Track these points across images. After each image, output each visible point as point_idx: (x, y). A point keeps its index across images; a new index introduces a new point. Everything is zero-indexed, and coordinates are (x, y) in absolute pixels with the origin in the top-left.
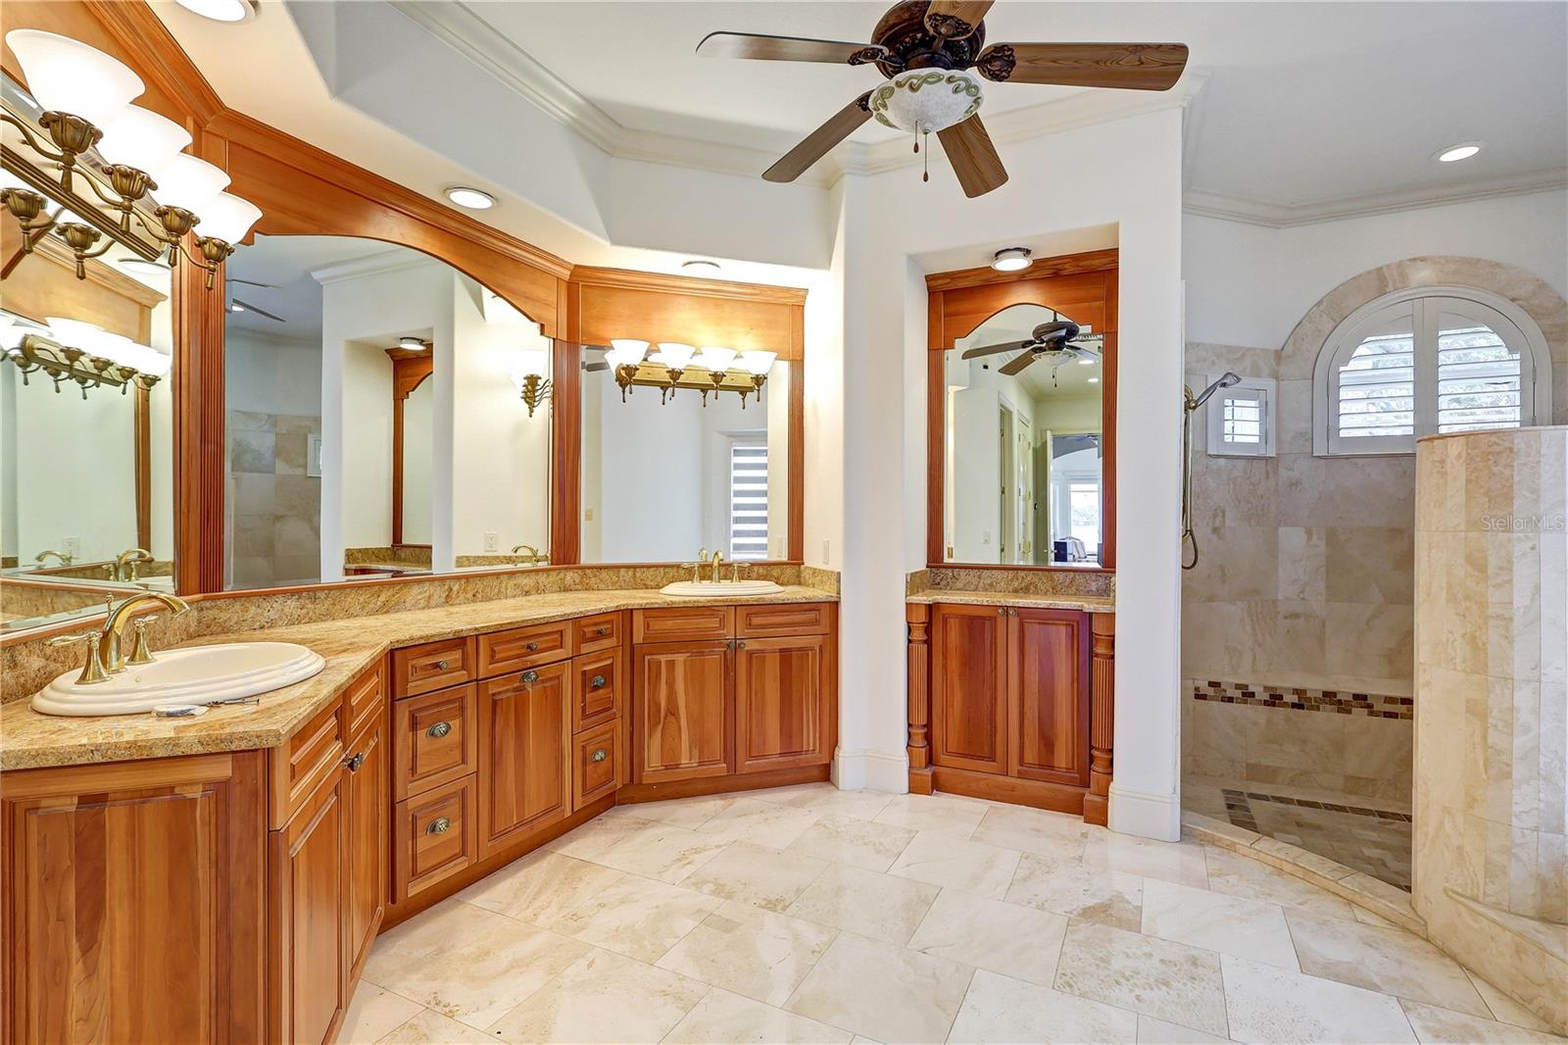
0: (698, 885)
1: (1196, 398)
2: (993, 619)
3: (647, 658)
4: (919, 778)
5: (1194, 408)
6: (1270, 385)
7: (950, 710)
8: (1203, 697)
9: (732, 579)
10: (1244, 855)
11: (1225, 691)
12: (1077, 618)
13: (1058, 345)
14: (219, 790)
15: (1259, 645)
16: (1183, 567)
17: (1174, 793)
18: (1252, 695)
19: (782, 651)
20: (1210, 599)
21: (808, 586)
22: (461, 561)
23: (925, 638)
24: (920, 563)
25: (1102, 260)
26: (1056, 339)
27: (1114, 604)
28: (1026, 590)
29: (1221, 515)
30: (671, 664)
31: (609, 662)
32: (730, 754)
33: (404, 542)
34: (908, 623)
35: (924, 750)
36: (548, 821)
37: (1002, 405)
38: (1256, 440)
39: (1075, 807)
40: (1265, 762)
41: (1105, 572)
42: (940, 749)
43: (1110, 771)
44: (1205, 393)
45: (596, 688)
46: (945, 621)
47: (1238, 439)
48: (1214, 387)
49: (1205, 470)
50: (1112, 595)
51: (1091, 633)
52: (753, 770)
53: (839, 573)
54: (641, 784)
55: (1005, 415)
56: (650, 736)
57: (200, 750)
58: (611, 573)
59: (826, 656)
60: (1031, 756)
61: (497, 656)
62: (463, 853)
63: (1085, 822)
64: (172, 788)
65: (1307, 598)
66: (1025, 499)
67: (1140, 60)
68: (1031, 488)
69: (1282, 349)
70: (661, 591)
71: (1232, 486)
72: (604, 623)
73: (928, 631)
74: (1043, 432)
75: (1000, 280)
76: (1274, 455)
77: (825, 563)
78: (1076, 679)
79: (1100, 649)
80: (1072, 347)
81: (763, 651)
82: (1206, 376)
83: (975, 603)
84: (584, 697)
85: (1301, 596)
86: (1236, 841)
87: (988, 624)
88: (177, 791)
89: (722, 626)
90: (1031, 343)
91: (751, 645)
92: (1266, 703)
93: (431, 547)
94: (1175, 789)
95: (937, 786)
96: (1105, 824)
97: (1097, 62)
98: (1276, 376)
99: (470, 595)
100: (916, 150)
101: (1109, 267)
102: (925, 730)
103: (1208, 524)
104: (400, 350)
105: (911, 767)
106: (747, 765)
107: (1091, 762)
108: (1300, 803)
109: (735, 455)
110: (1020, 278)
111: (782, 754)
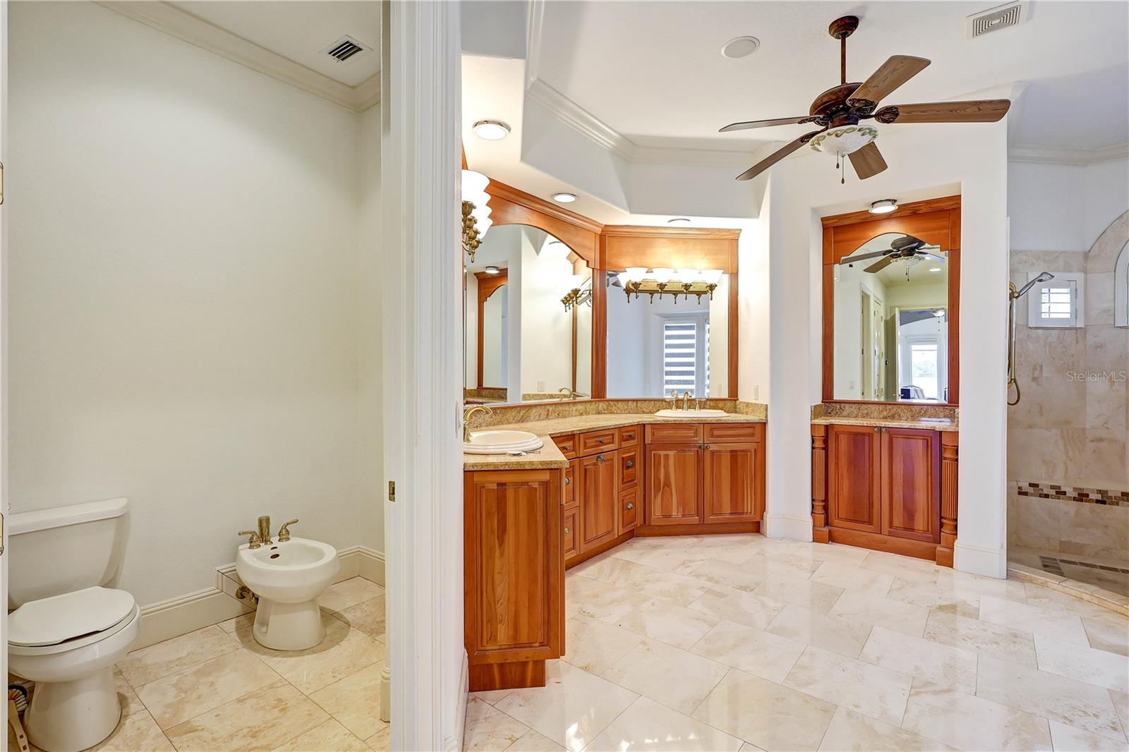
0: (698, 576)
1: (1018, 290)
2: (870, 435)
3: (653, 452)
4: (820, 533)
5: (1017, 297)
6: (1079, 277)
7: (840, 492)
8: (1026, 494)
9: (695, 409)
10: (1053, 589)
11: (1042, 490)
12: (931, 435)
13: (910, 253)
14: (545, 484)
15: (1071, 460)
16: (1008, 403)
17: (1002, 547)
18: (1064, 493)
19: (731, 451)
20: (1030, 427)
21: (743, 413)
22: (525, 397)
23: (824, 446)
24: (818, 400)
25: (949, 203)
26: (909, 248)
27: (957, 426)
28: (892, 417)
29: (1039, 368)
30: (667, 457)
31: (634, 453)
32: (700, 511)
33: (484, 386)
34: (812, 436)
35: (823, 516)
36: (607, 539)
37: (862, 292)
38: (1068, 316)
39: (931, 556)
40: (1074, 540)
41: (949, 406)
42: (833, 517)
43: (955, 532)
44: (1027, 286)
45: (628, 468)
46: (837, 436)
47: (1053, 316)
48: (1033, 282)
49: (1026, 337)
50: (956, 420)
51: (941, 444)
52: (715, 522)
53: (767, 405)
54: (650, 525)
55: (865, 297)
56: (655, 497)
57: (540, 467)
58: (624, 403)
59: (759, 455)
60: (898, 521)
61: (588, 445)
62: (574, 548)
63: (937, 564)
64: (528, 483)
65: (1110, 427)
66: (879, 358)
67: (979, 108)
68: (883, 350)
69: (1089, 251)
70: (656, 414)
71: (1047, 348)
72: (632, 431)
73: (826, 441)
74: (892, 308)
75: (874, 219)
76: (1083, 326)
77: (755, 399)
78: (930, 474)
79: (948, 455)
80: (920, 253)
81: (720, 451)
82: (1027, 273)
83: (858, 424)
84: (623, 472)
85: (1105, 425)
86: (1048, 580)
87: (867, 438)
88: (530, 484)
89: (696, 435)
90: (890, 251)
91: (713, 447)
92: (1075, 499)
93: (506, 389)
94: (1002, 546)
95: (832, 539)
96: (951, 566)
97: (951, 111)
98: (1085, 271)
99: (556, 415)
100: (838, 166)
101: (954, 207)
102: (823, 504)
103: (1028, 375)
104: (484, 273)
105: (814, 526)
106: (711, 519)
107: (941, 526)
108: (1102, 567)
109: (666, 330)
110: (889, 217)
111: (731, 514)
